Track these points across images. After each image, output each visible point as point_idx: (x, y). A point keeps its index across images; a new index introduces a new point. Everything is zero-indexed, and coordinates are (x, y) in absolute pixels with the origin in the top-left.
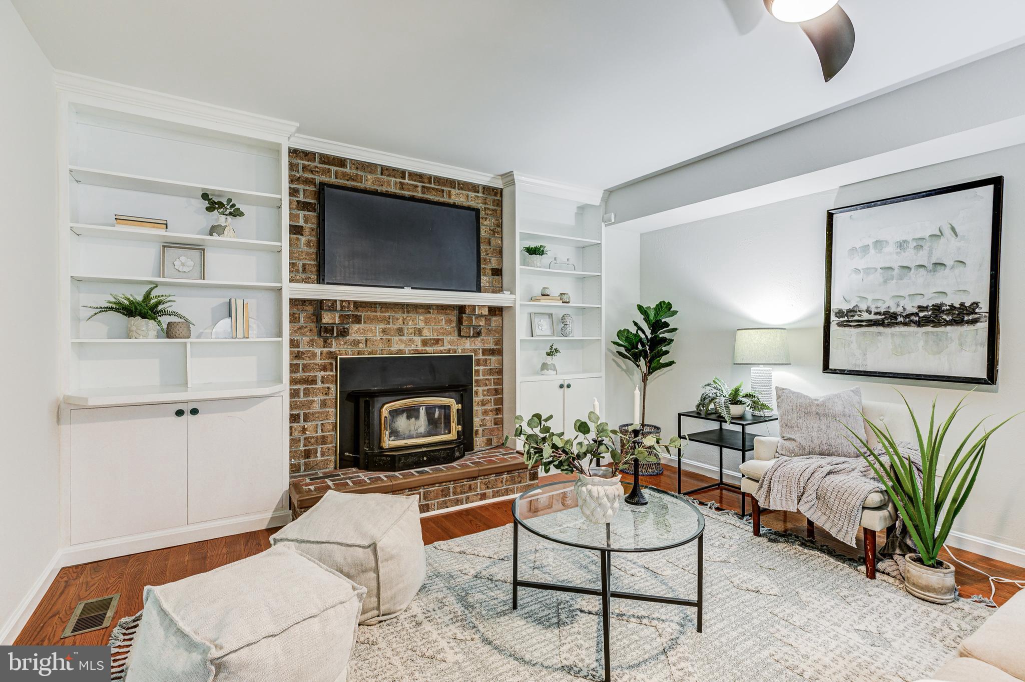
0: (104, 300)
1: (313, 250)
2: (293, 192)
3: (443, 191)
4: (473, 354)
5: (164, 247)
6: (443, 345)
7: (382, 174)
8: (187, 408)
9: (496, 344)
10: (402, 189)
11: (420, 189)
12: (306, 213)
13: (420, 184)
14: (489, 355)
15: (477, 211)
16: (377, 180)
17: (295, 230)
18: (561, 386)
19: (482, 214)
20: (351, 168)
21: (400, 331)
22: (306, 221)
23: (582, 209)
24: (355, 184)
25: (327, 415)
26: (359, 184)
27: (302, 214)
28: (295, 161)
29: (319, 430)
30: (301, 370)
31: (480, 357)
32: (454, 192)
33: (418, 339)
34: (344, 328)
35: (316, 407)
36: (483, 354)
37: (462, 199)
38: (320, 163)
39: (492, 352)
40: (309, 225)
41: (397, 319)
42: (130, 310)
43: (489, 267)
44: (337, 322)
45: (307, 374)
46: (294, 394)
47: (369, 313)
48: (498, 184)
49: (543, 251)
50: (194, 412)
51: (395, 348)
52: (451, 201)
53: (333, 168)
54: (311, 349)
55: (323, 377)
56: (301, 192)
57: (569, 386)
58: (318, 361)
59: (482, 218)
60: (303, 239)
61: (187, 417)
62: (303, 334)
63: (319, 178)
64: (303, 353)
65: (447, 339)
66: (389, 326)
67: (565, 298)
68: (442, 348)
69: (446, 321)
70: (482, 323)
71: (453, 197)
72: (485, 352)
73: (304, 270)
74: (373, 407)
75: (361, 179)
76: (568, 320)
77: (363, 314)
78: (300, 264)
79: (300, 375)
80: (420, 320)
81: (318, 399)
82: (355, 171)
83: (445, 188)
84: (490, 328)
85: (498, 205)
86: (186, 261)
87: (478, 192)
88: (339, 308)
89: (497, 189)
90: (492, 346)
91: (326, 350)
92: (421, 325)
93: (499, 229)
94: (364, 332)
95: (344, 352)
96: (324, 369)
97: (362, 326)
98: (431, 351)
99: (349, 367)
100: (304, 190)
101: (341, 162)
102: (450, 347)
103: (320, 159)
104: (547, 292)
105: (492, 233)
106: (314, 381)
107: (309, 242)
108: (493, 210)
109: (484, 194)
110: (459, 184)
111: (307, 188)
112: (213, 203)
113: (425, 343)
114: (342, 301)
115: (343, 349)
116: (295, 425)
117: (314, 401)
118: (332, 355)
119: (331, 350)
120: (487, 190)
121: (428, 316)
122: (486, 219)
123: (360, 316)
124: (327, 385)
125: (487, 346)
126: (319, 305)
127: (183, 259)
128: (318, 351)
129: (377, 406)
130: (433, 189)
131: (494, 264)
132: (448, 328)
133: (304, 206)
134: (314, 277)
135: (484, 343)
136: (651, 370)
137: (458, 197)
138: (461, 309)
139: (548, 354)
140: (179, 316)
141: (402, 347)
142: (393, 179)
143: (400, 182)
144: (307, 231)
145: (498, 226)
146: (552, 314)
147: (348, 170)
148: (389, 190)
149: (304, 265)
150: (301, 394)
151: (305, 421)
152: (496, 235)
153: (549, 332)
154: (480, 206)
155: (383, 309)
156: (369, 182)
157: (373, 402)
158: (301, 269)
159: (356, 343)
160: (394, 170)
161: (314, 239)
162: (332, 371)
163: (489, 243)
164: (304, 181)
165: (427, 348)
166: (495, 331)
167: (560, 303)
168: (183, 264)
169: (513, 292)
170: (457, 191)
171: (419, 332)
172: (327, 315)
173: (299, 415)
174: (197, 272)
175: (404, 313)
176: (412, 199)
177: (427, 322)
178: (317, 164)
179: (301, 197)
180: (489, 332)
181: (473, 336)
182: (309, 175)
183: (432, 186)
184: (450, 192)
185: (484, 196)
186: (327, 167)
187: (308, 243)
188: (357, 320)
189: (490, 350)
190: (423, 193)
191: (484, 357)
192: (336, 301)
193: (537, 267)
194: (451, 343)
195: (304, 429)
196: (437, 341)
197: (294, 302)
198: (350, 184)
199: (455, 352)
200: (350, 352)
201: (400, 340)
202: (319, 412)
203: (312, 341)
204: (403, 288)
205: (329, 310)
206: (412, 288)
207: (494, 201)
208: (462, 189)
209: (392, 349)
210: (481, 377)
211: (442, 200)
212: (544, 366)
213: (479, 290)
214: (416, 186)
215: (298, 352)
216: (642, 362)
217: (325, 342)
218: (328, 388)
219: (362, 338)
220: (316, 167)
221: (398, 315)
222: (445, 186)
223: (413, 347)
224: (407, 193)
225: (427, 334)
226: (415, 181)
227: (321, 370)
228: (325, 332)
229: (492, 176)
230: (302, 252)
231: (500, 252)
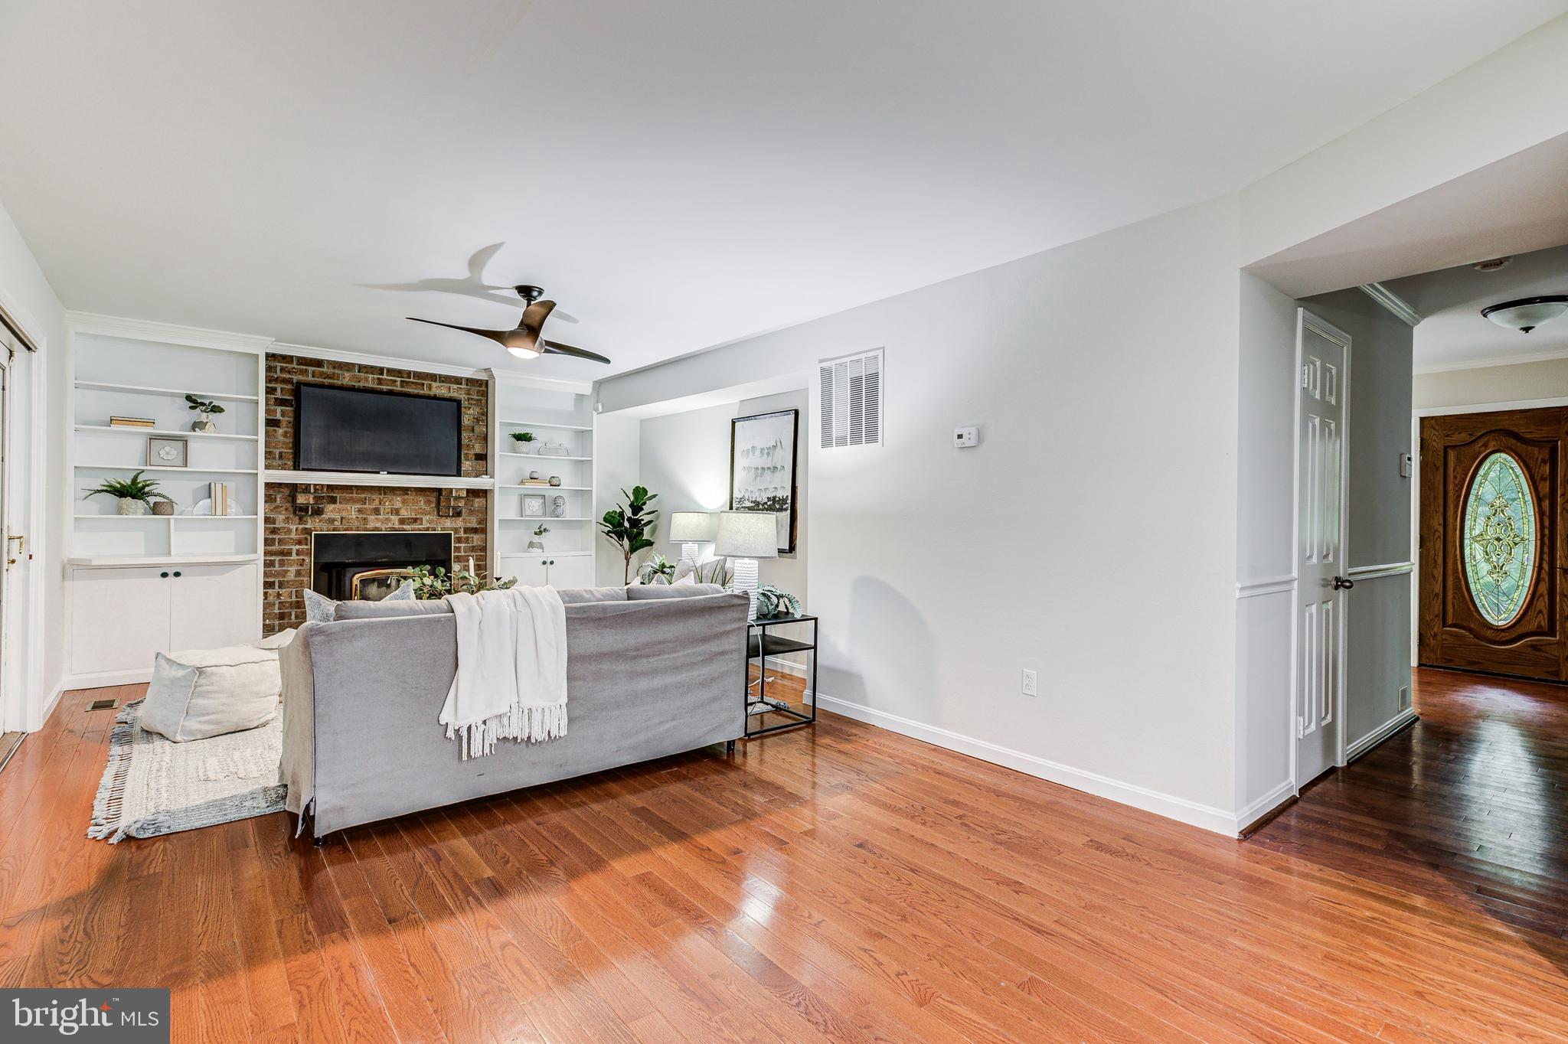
0: (98, 483)
1: (291, 440)
2: (270, 391)
3: (423, 384)
4: (452, 532)
5: (150, 439)
6: (422, 524)
7: (359, 372)
8: (171, 571)
9: (479, 523)
10: (380, 384)
11: (399, 384)
12: (282, 408)
13: (399, 379)
14: (470, 533)
15: (459, 402)
16: (354, 376)
17: (271, 423)
18: (544, 563)
19: (464, 404)
20: (328, 368)
21: (377, 511)
22: (283, 415)
23: (580, 397)
24: (332, 381)
25: (301, 584)
26: (335, 381)
27: (279, 409)
28: (273, 364)
29: (294, 596)
30: (277, 543)
31: (462, 534)
32: (434, 384)
33: (395, 519)
34: (319, 508)
35: (291, 576)
36: (465, 532)
37: (443, 391)
38: (297, 365)
39: (475, 531)
40: (286, 419)
41: (374, 500)
42: (121, 492)
43: (472, 452)
44: (311, 503)
45: (283, 547)
46: (268, 564)
47: (344, 494)
48: (483, 377)
49: (530, 437)
50: (177, 574)
51: (371, 525)
52: (432, 393)
53: (310, 369)
54: (287, 525)
55: (297, 550)
56: (279, 390)
57: (552, 563)
58: (293, 535)
59: (465, 408)
60: (280, 431)
61: (171, 579)
62: (280, 513)
63: (296, 378)
64: (279, 529)
65: (425, 518)
66: (365, 506)
67: (555, 482)
68: (420, 527)
69: (425, 502)
70: (461, 504)
71: (434, 389)
72: (466, 530)
73: (281, 457)
74: (345, 576)
75: (338, 377)
76: (560, 501)
77: (338, 495)
78: (277, 452)
79: (276, 547)
80: (397, 501)
81: (293, 569)
82: (332, 370)
83: (425, 382)
84: (473, 508)
85: (482, 395)
86: (172, 451)
87: (461, 384)
88: (312, 491)
89: (481, 380)
90: (475, 525)
91: (301, 527)
92: (398, 505)
93: (484, 418)
94: (340, 511)
95: (319, 529)
96: (299, 543)
97: (338, 506)
98: (409, 529)
99: (323, 542)
100: (281, 388)
101: (319, 363)
102: (428, 525)
103: (298, 361)
104: (536, 476)
105: (475, 421)
106: (289, 553)
107: (286, 433)
108: (477, 400)
109: (467, 385)
110: (440, 378)
111: (285, 386)
112: (193, 402)
113: (402, 521)
114: (315, 485)
115: (318, 526)
116: (270, 591)
117: (289, 571)
118: (308, 532)
119: (306, 526)
120: (470, 381)
121: (406, 497)
122: (470, 408)
123: (336, 497)
124: (302, 557)
125: (468, 525)
126: (294, 489)
127: (167, 449)
128: (294, 527)
129: (348, 575)
130: (413, 383)
131: (478, 449)
132: (428, 508)
133: (280, 402)
134: (290, 463)
135: (465, 523)
136: (633, 550)
137: (439, 390)
138: (440, 491)
139: (536, 533)
140: (164, 497)
141: (378, 525)
142: (371, 376)
143: (378, 378)
144: (284, 424)
145: (483, 415)
146: (544, 496)
147: (325, 369)
148: (366, 385)
149: (280, 453)
150: (277, 565)
151: (280, 587)
152: (481, 423)
153: (540, 513)
154: (463, 396)
155: (359, 491)
156: (346, 379)
157: (345, 573)
158: (277, 456)
159: (332, 521)
160: (372, 367)
161: (291, 430)
162: (307, 544)
163: (473, 431)
164: (281, 381)
165: (405, 527)
166: (478, 511)
167: (548, 486)
168: (167, 453)
169: (492, 477)
170: (438, 384)
171: (397, 512)
172: (302, 496)
173: (274, 582)
174: (180, 462)
175: (381, 494)
176: (391, 393)
177: (404, 502)
178: (295, 365)
179: (278, 395)
180: (471, 512)
181: (453, 516)
182: (287, 376)
183: (412, 380)
184: (430, 385)
185: (468, 387)
186: (304, 367)
187: (285, 434)
188: (333, 500)
189: (473, 528)
190: (402, 386)
191: (466, 535)
192: (310, 485)
193: (523, 453)
194: (430, 522)
195: (279, 595)
196: (415, 520)
197: (268, 485)
198: (327, 381)
199: (435, 530)
200: (325, 529)
201: (376, 519)
202: (293, 581)
203: (288, 518)
204: (378, 473)
205: (303, 492)
206: (388, 473)
207: (478, 392)
208: (443, 382)
209: (368, 526)
210: (463, 554)
211: (421, 392)
212: (531, 545)
213: (459, 475)
214: (395, 381)
215: (274, 528)
216: (626, 542)
217: (300, 519)
218: (303, 560)
219: (337, 516)
220: (294, 368)
221: (374, 497)
222: (425, 380)
223: (390, 525)
224: (384, 388)
225: (405, 513)
226: (393, 376)
227: (297, 544)
228: (301, 512)
229: (475, 369)
230: (279, 442)
231: (485, 439)
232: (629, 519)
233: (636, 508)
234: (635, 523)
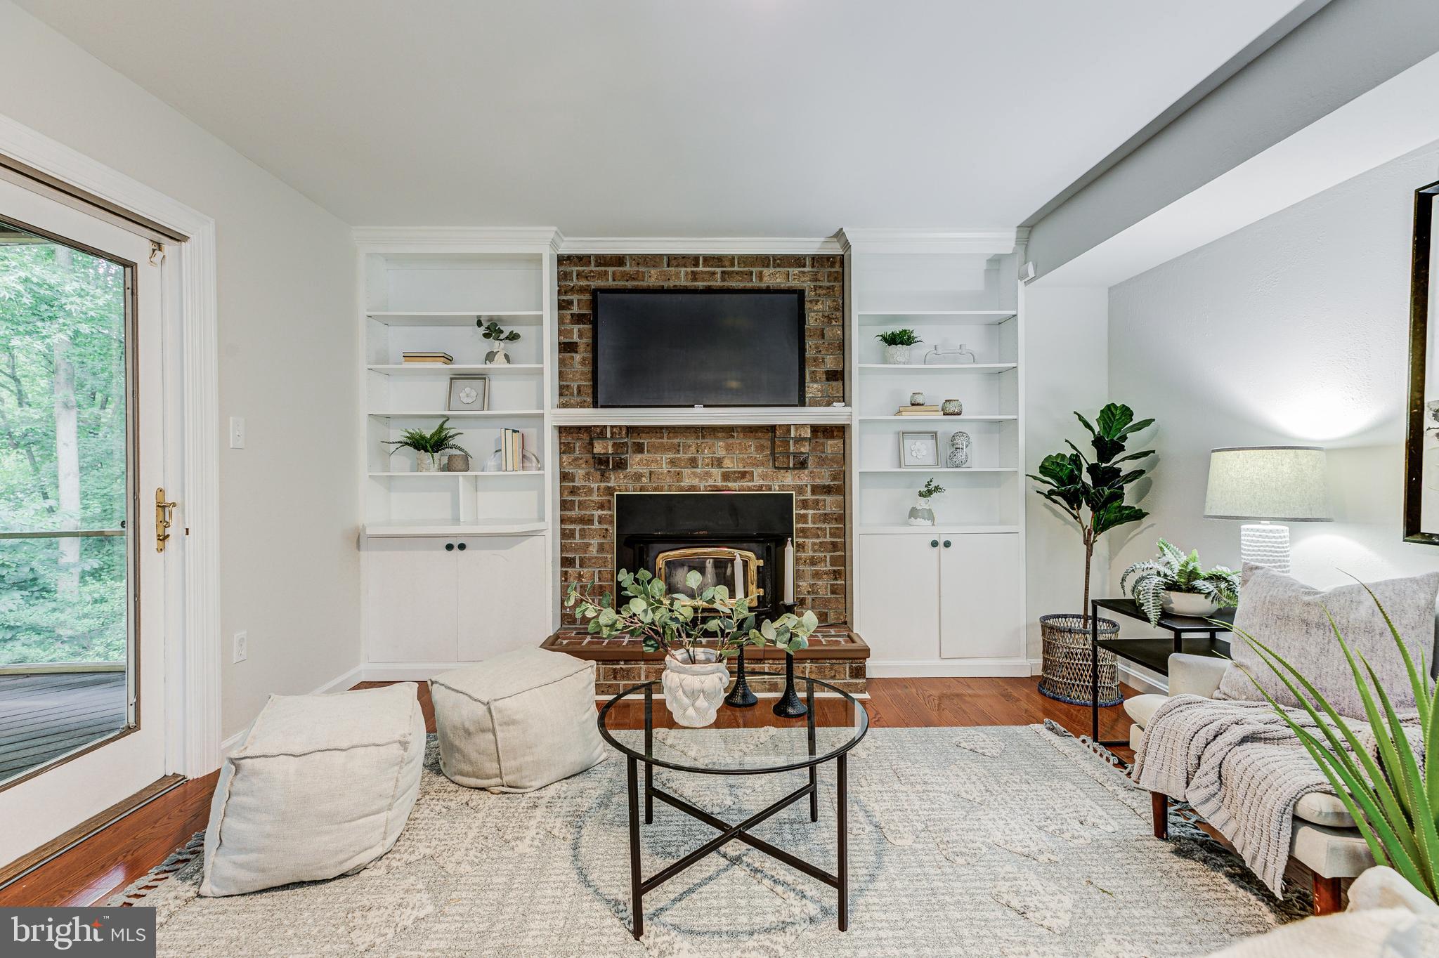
0: (399, 434)
1: (588, 369)
2: (563, 305)
3: (751, 273)
4: (794, 492)
5: (451, 379)
6: (752, 480)
7: (668, 266)
8: (456, 543)
9: (834, 479)
10: (694, 279)
11: (718, 276)
12: (581, 326)
13: (719, 270)
14: (821, 494)
15: (801, 293)
16: (663, 273)
17: (566, 348)
18: (934, 544)
19: (809, 295)
20: (631, 265)
21: (693, 462)
22: (580, 336)
23: (996, 262)
24: (636, 283)
25: (604, 562)
26: (640, 283)
27: (576, 328)
28: (568, 269)
29: (597, 579)
30: (577, 508)
31: (808, 496)
32: (766, 272)
33: (717, 473)
34: (621, 459)
35: (593, 551)
36: (813, 492)
37: (778, 280)
38: (595, 266)
39: (828, 490)
40: (584, 340)
41: (690, 446)
42: (418, 443)
43: (821, 369)
44: (610, 452)
45: (583, 513)
46: (565, 535)
47: (653, 440)
48: (835, 249)
49: (909, 337)
50: (462, 547)
51: (686, 482)
52: (763, 285)
53: (610, 269)
54: (587, 483)
55: (600, 517)
56: (575, 303)
57: (947, 544)
58: (595, 497)
59: (811, 302)
60: (578, 357)
61: (456, 551)
62: (579, 467)
63: (594, 284)
64: (578, 488)
65: (757, 472)
66: (679, 456)
67: (951, 408)
68: (750, 484)
69: (756, 447)
70: (805, 449)
71: (765, 279)
72: (815, 490)
73: (579, 392)
74: (648, 556)
75: (644, 277)
76: (961, 442)
77: (645, 440)
78: (575, 385)
79: (575, 513)
80: (720, 447)
81: (595, 542)
82: (635, 268)
83: (754, 270)
84: (823, 455)
85: (836, 279)
86: (468, 392)
87: (804, 266)
88: (609, 435)
89: (834, 257)
90: (828, 482)
91: (603, 485)
92: (721, 452)
93: (839, 314)
94: (648, 463)
95: (624, 488)
96: (602, 507)
97: (645, 456)
98: (735, 487)
99: (628, 506)
100: (578, 300)
101: (619, 260)
102: (761, 482)
103: (596, 261)
104: (919, 399)
105: (826, 320)
106: (590, 521)
107: (584, 359)
108: (828, 288)
109: (813, 266)
110: (774, 260)
111: (582, 297)
112: (492, 330)
113: (726, 477)
114: (612, 427)
115: (621, 483)
116: (570, 570)
117: (590, 544)
118: (610, 491)
119: (609, 485)
120: (817, 260)
121: (731, 441)
122: (818, 301)
123: (643, 443)
124: (605, 527)
125: (818, 481)
126: (591, 433)
127: (468, 390)
128: (595, 486)
129: (652, 554)
130: (737, 273)
131: (830, 364)
132: (760, 457)
133: (578, 319)
134: (589, 399)
135: (813, 478)
136: (1101, 526)
137: (773, 278)
138: (772, 429)
139: (921, 495)
140: (460, 449)
141: (696, 482)
142: (683, 270)
143: (692, 272)
144: (581, 348)
145: (836, 309)
146: (936, 433)
147: (627, 268)
148: (677, 284)
149: (579, 387)
150: (577, 536)
151: (581, 566)
152: (834, 323)
153: (931, 460)
154: (807, 285)
155: (671, 435)
156: (653, 278)
157: (648, 550)
158: (575, 392)
159: (638, 477)
160: (684, 257)
161: (589, 355)
162: (610, 509)
163: (823, 336)
164: (578, 291)
165: (730, 484)
166: (832, 460)
167: (940, 416)
168: (468, 396)
169: (848, 404)
170: (772, 270)
171: (718, 463)
172: (599, 443)
173: (574, 559)
174: (479, 404)
175: (697, 438)
176: (709, 290)
177: (728, 448)
178: (592, 268)
179: (575, 309)
180: (822, 462)
181: (794, 468)
182: (583, 283)
183: (736, 269)
184: (761, 273)
185: (815, 270)
186: (603, 268)
187: (583, 363)
188: (639, 448)
189: (824, 487)
190: (723, 280)
191: (814, 497)
192: (605, 427)
193: (900, 363)
194: (764, 477)
195: (580, 576)
196: (743, 475)
197: (562, 430)
198: (630, 284)
199: (770, 490)
200: (631, 488)
201: (692, 473)
202: (596, 557)
203: (588, 474)
204: (693, 406)
205: (599, 438)
206: (705, 406)
207: (830, 274)
208: (779, 266)
209: (682, 484)
210: (810, 525)
211: (749, 285)
212: (914, 513)
213: (802, 403)
214: (714, 273)
215: (574, 486)
216: (1086, 513)
217: (602, 475)
218: (606, 530)
219: (644, 470)
220: (592, 271)
221: (689, 442)
222: (753, 265)
223: (710, 482)
224: (700, 284)
225: (729, 465)
226: (712, 266)
227: (599, 508)
228: (601, 464)
229: (823, 239)
230: (577, 372)
231: (842, 347)
232: (1092, 469)
233: (1107, 447)
234: (1104, 476)
